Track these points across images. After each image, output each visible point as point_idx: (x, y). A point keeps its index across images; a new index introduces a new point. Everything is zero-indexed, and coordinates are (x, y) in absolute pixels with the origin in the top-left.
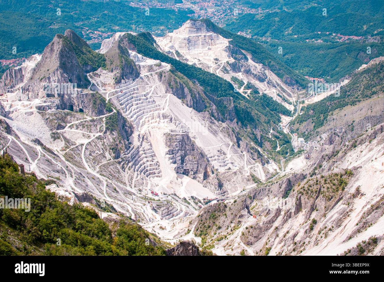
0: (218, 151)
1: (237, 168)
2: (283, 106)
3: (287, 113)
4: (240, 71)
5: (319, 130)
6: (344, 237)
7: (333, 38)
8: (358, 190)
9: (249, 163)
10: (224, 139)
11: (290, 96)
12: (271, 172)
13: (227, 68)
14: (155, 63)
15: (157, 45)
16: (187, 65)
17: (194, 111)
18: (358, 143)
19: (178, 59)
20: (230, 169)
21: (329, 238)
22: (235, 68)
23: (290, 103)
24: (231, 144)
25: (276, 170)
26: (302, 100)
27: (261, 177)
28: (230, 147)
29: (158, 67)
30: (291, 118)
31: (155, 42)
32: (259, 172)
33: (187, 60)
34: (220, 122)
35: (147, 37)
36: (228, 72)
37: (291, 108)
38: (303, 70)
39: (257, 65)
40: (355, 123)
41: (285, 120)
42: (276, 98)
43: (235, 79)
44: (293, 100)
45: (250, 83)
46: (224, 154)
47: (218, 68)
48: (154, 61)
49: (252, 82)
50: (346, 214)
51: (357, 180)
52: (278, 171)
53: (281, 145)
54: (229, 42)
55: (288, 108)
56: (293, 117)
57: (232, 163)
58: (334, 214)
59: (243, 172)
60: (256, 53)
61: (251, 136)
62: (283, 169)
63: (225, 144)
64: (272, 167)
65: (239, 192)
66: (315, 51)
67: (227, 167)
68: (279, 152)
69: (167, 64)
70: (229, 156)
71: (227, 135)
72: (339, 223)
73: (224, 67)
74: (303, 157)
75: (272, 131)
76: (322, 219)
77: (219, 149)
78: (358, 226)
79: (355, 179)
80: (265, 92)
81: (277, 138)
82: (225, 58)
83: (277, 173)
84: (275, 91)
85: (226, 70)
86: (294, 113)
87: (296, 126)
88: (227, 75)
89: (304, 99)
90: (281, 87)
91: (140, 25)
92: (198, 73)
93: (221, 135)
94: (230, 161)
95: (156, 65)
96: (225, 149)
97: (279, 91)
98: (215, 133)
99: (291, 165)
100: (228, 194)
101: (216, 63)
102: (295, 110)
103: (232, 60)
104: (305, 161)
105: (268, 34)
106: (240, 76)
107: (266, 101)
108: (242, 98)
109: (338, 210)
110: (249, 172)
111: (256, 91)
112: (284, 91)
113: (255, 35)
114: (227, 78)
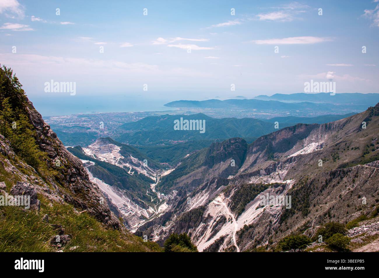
0: (124, 205)
1: (134, 213)
2: (151, 178)
3: (153, 182)
4: (127, 163)
5: (171, 189)
6: (206, 239)
7: (169, 142)
8: (209, 215)
9: (140, 209)
10: (125, 199)
11: (153, 173)
12: (151, 213)
13: (121, 162)
14: (86, 162)
15: (84, 152)
16: (101, 162)
17: (109, 186)
18: (196, 193)
19: (96, 159)
20: (130, 213)
21: (199, 241)
22: (125, 161)
23: (154, 177)
24: (130, 200)
25: (153, 211)
26: (159, 174)
27: (147, 216)
28: (129, 202)
29: (88, 164)
30: (155, 184)
31: (83, 151)
32: (145, 214)
33: (100, 159)
34: (123, 190)
35: (79, 148)
36: (121, 164)
37: (155, 179)
38: (157, 159)
39: (135, 159)
40: (189, 183)
41: (153, 186)
42: (146, 174)
43: (125, 167)
44: (155, 175)
45: (133, 168)
46: (127, 206)
47: (116, 162)
48: (86, 161)
49: (134, 168)
50: (205, 228)
51: (208, 210)
52: (154, 212)
53: (153, 199)
54: (120, 148)
55: (153, 179)
56: (156, 183)
57: (131, 210)
58: (200, 228)
59: (138, 215)
60: (134, 153)
61: (138, 195)
62: (156, 210)
63: (127, 201)
64: (151, 210)
65: (136, 225)
66: (162, 149)
67: (129, 213)
68: (152, 202)
69: (93, 162)
70: (129, 207)
71: (127, 196)
72: (202, 233)
73: (119, 161)
74: (165, 203)
75: (147, 192)
76: (194, 232)
77: (124, 204)
78: (212, 232)
79: (207, 210)
80: (141, 172)
81: (151, 195)
82: (119, 157)
83: (154, 213)
84: (145, 171)
85: (120, 162)
86: (157, 181)
87: (159, 188)
88: (121, 165)
89: (160, 174)
90: (148, 169)
91: (70, 141)
92: (107, 166)
93: (124, 196)
94: (130, 209)
95: (87, 163)
96: (127, 204)
97: (147, 171)
98: (121, 196)
99: (160, 208)
100: (131, 227)
101: (115, 160)
102: (157, 180)
103: (123, 157)
104: (167, 205)
105: (137, 143)
106: (128, 165)
107: (142, 176)
108: (131, 177)
109: (201, 226)
110: (140, 214)
111: (136, 172)
112: (150, 171)
113: (131, 143)
114: (121, 166)
